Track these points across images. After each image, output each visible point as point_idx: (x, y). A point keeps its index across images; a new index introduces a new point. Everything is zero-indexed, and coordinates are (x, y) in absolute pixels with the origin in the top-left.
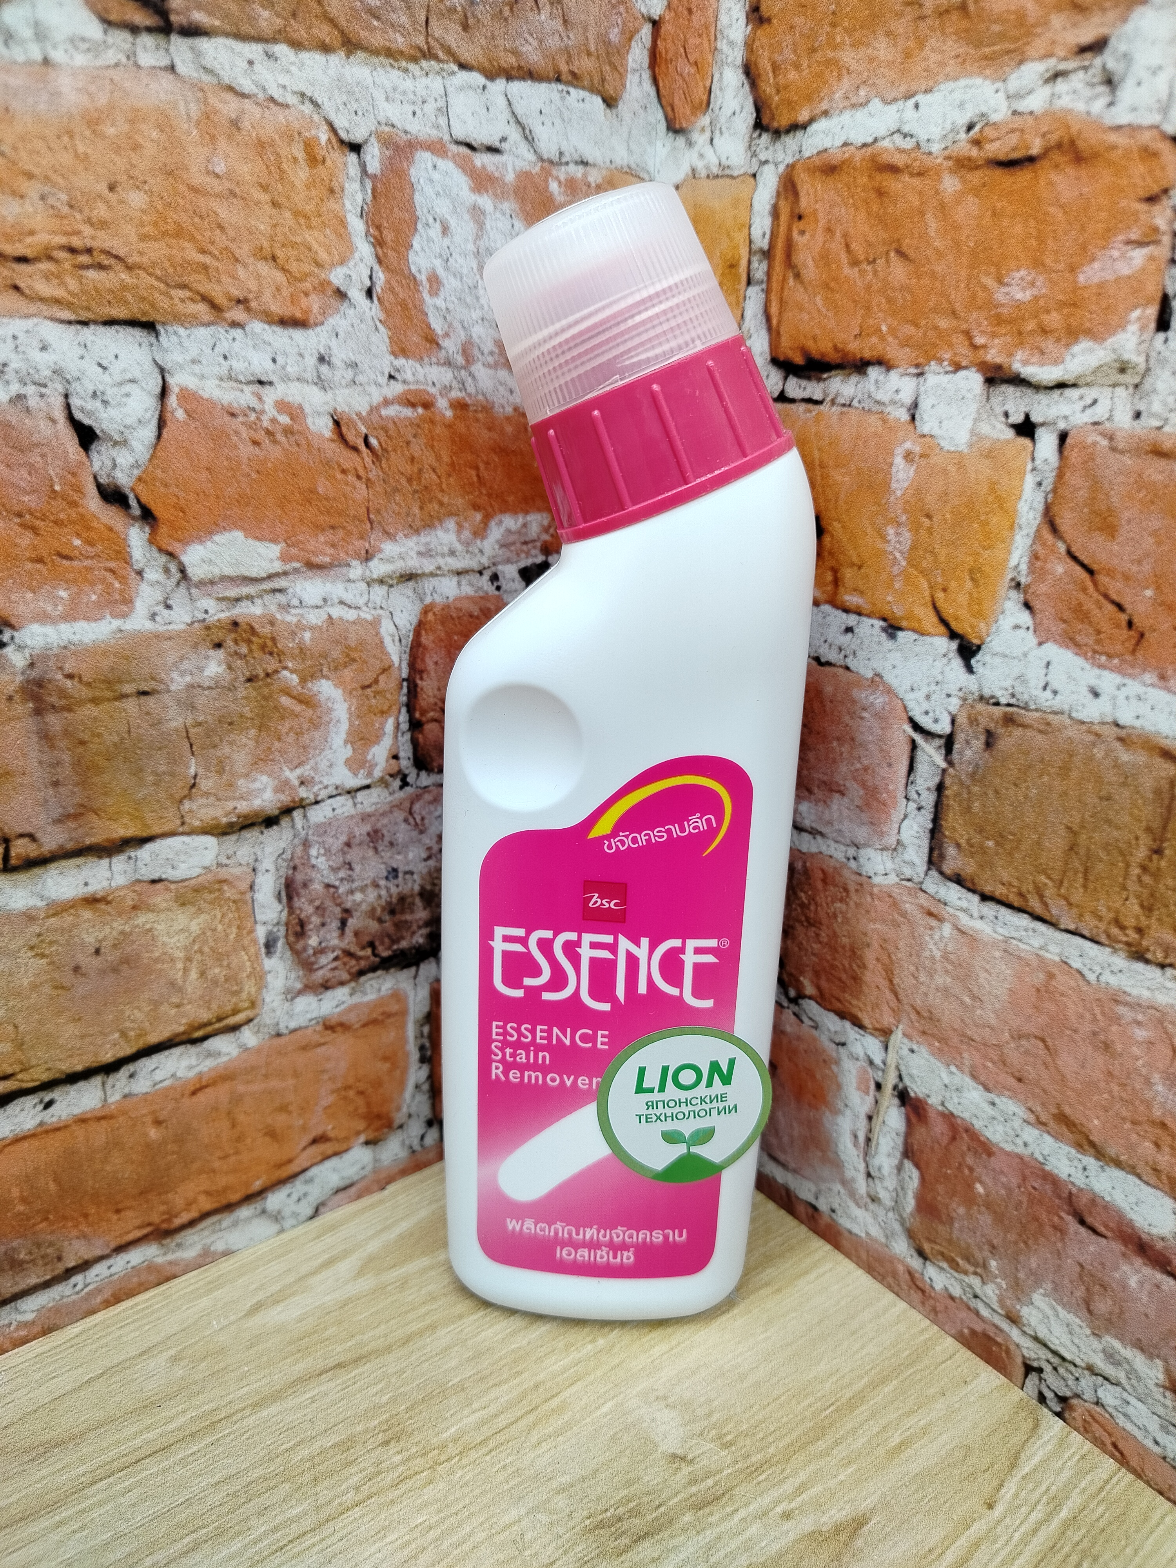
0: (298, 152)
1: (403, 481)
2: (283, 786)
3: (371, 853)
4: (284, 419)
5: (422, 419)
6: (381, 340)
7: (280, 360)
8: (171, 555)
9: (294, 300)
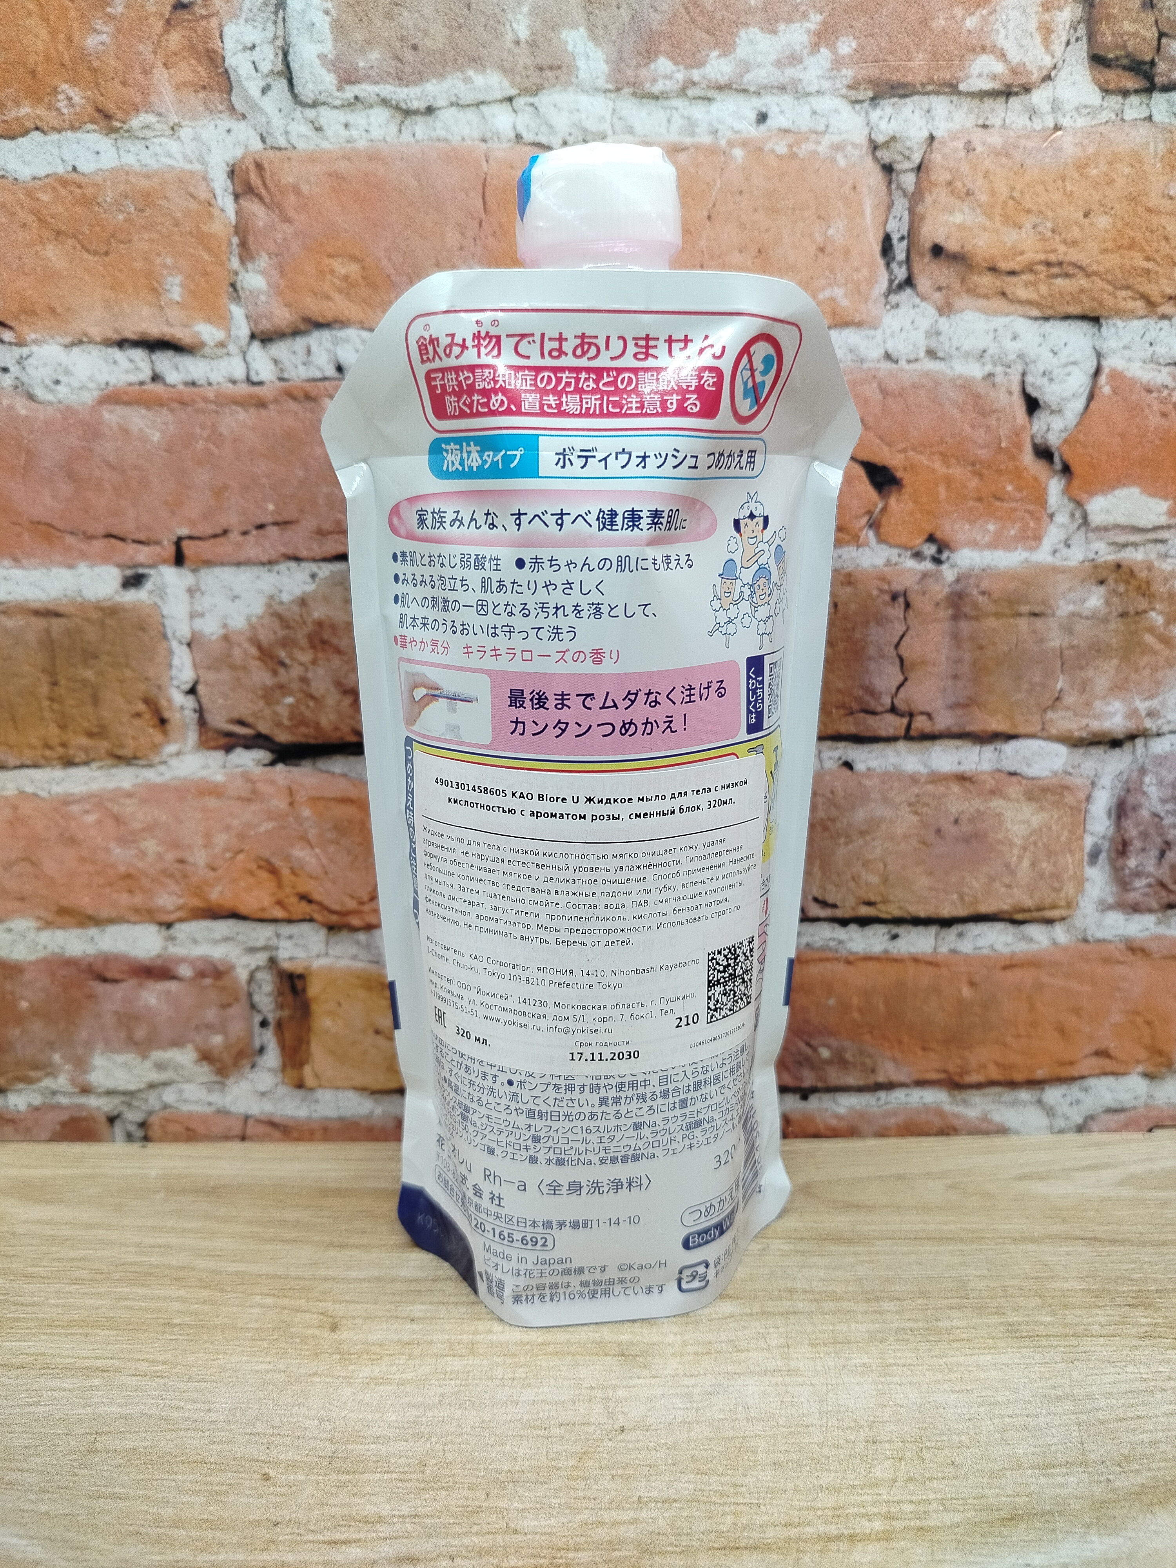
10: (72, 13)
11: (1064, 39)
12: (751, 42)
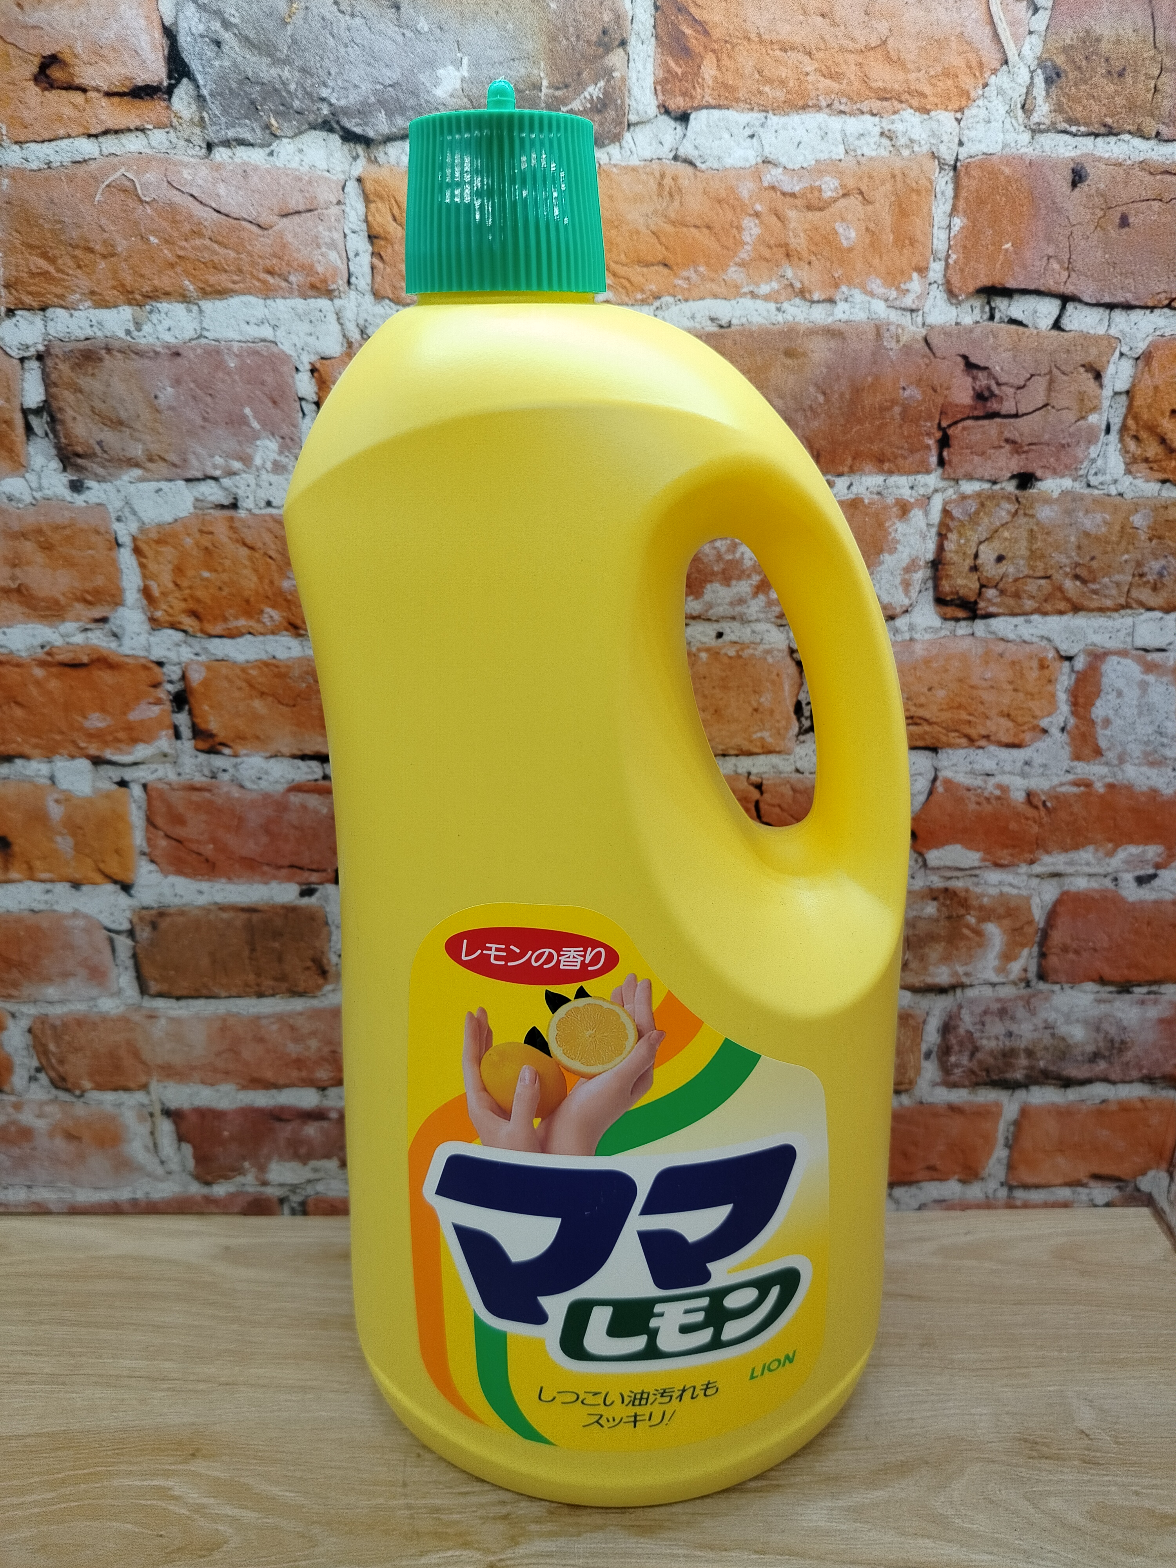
0: (1035, 664)
1: (1063, 825)
2: (955, 974)
3: (997, 1019)
4: (998, 793)
5: (1083, 793)
6: (1065, 753)
7: (1001, 764)
8: (921, 854)
9: (1016, 735)
10: (274, 568)
11: (917, 590)
12: (714, 591)
